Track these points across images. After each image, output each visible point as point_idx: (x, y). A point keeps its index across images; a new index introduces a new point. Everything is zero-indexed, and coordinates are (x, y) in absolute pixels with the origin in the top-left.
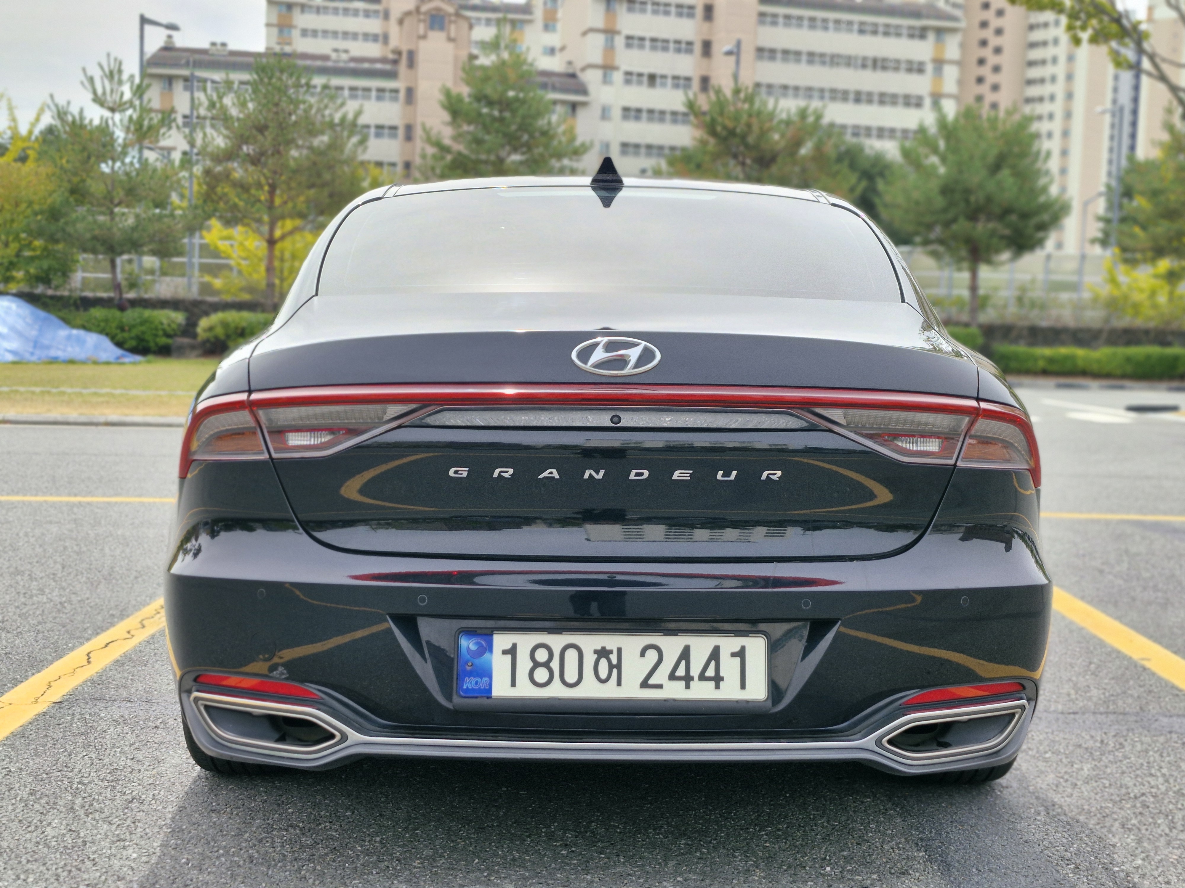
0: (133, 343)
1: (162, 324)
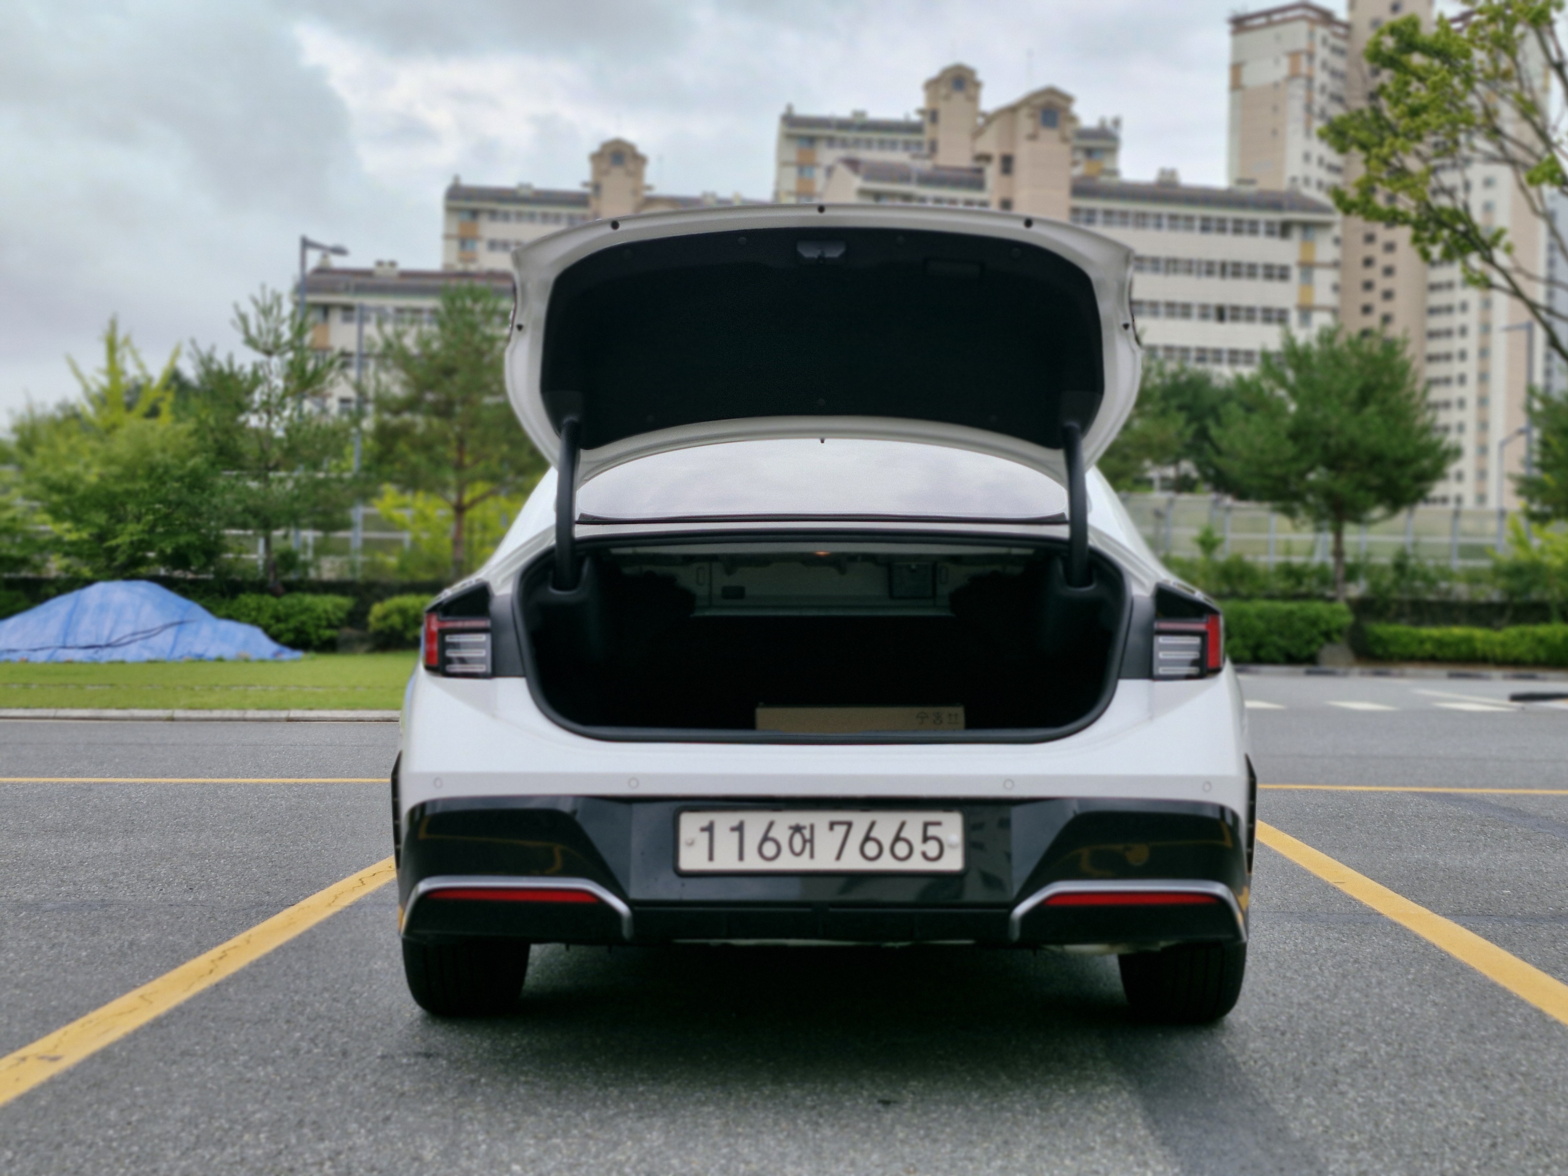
0: (290, 636)
1: (326, 612)
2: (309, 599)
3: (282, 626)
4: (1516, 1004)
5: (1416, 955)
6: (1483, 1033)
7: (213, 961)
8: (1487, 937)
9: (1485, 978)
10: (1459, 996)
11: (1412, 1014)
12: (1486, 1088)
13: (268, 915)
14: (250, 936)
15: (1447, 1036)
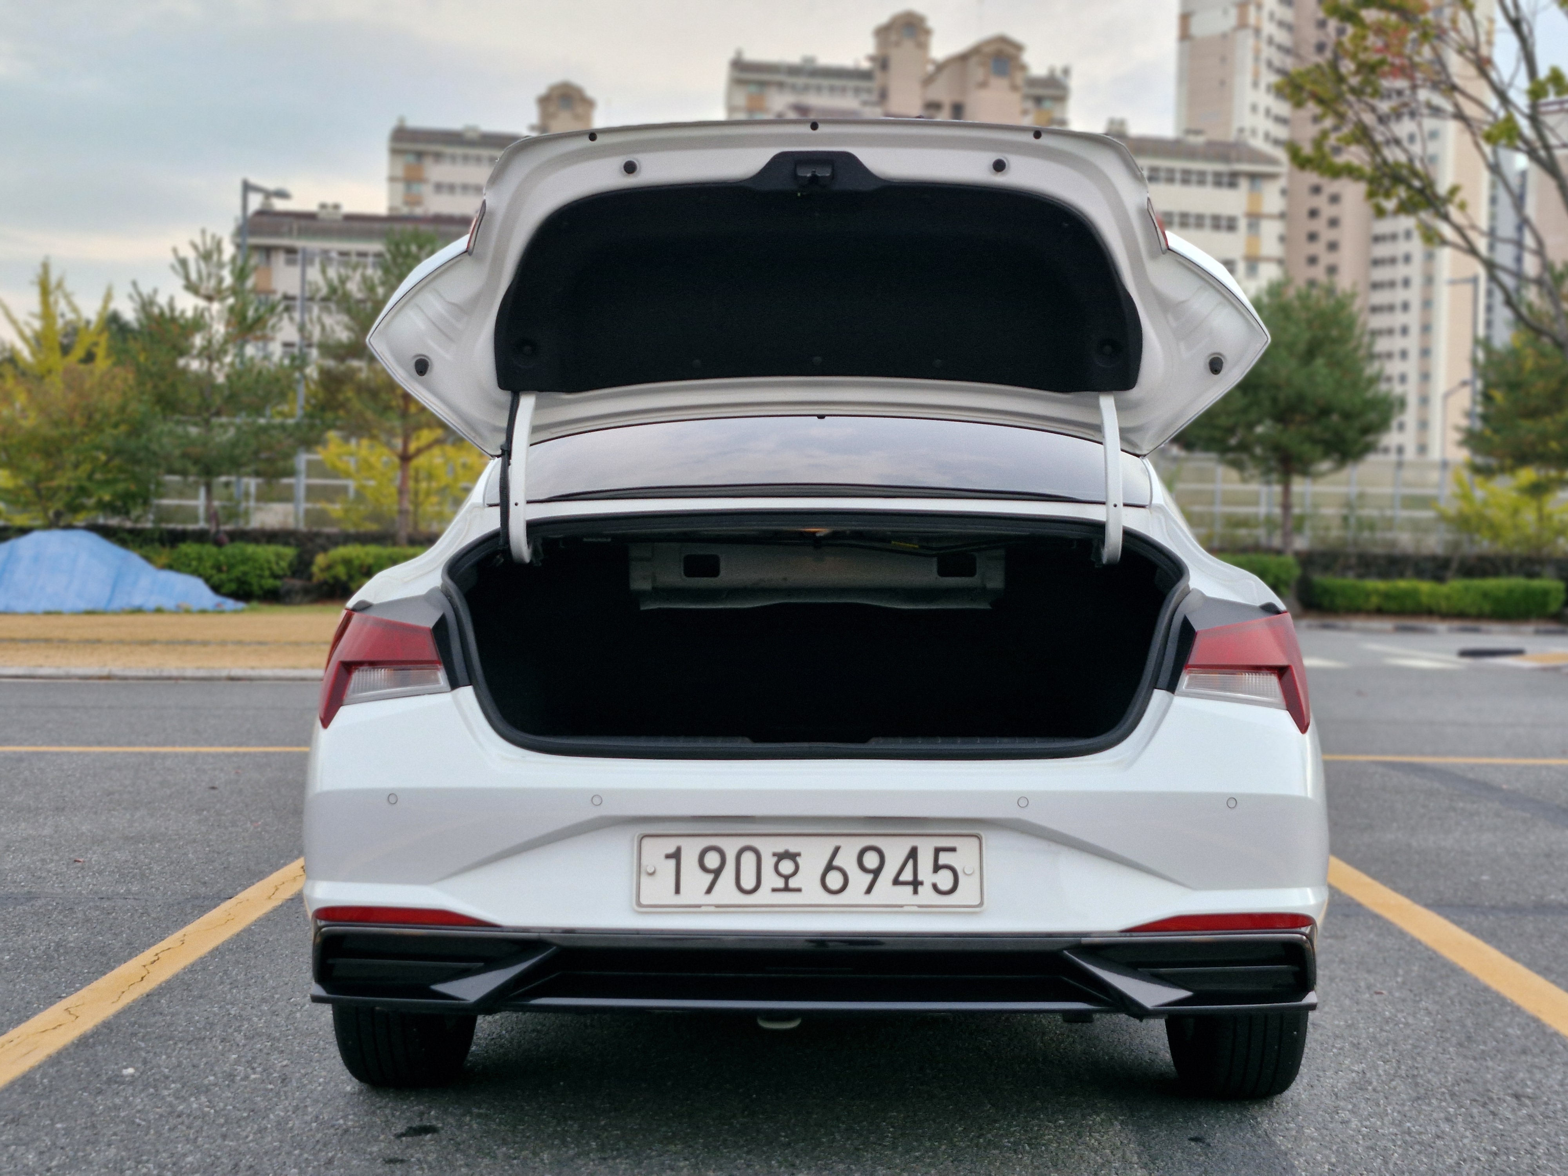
0: (233, 586)
1: (269, 562)
2: (250, 549)
3: (224, 576)
4: (1512, 1012)
5: (1402, 953)
6: (1481, 1047)
7: (144, 966)
8: (1473, 931)
9: (1476, 980)
10: (1453, 1003)
11: (1407, 1024)
12: (1493, 1114)
13: (203, 910)
14: (185, 935)
15: (1445, 1052)
